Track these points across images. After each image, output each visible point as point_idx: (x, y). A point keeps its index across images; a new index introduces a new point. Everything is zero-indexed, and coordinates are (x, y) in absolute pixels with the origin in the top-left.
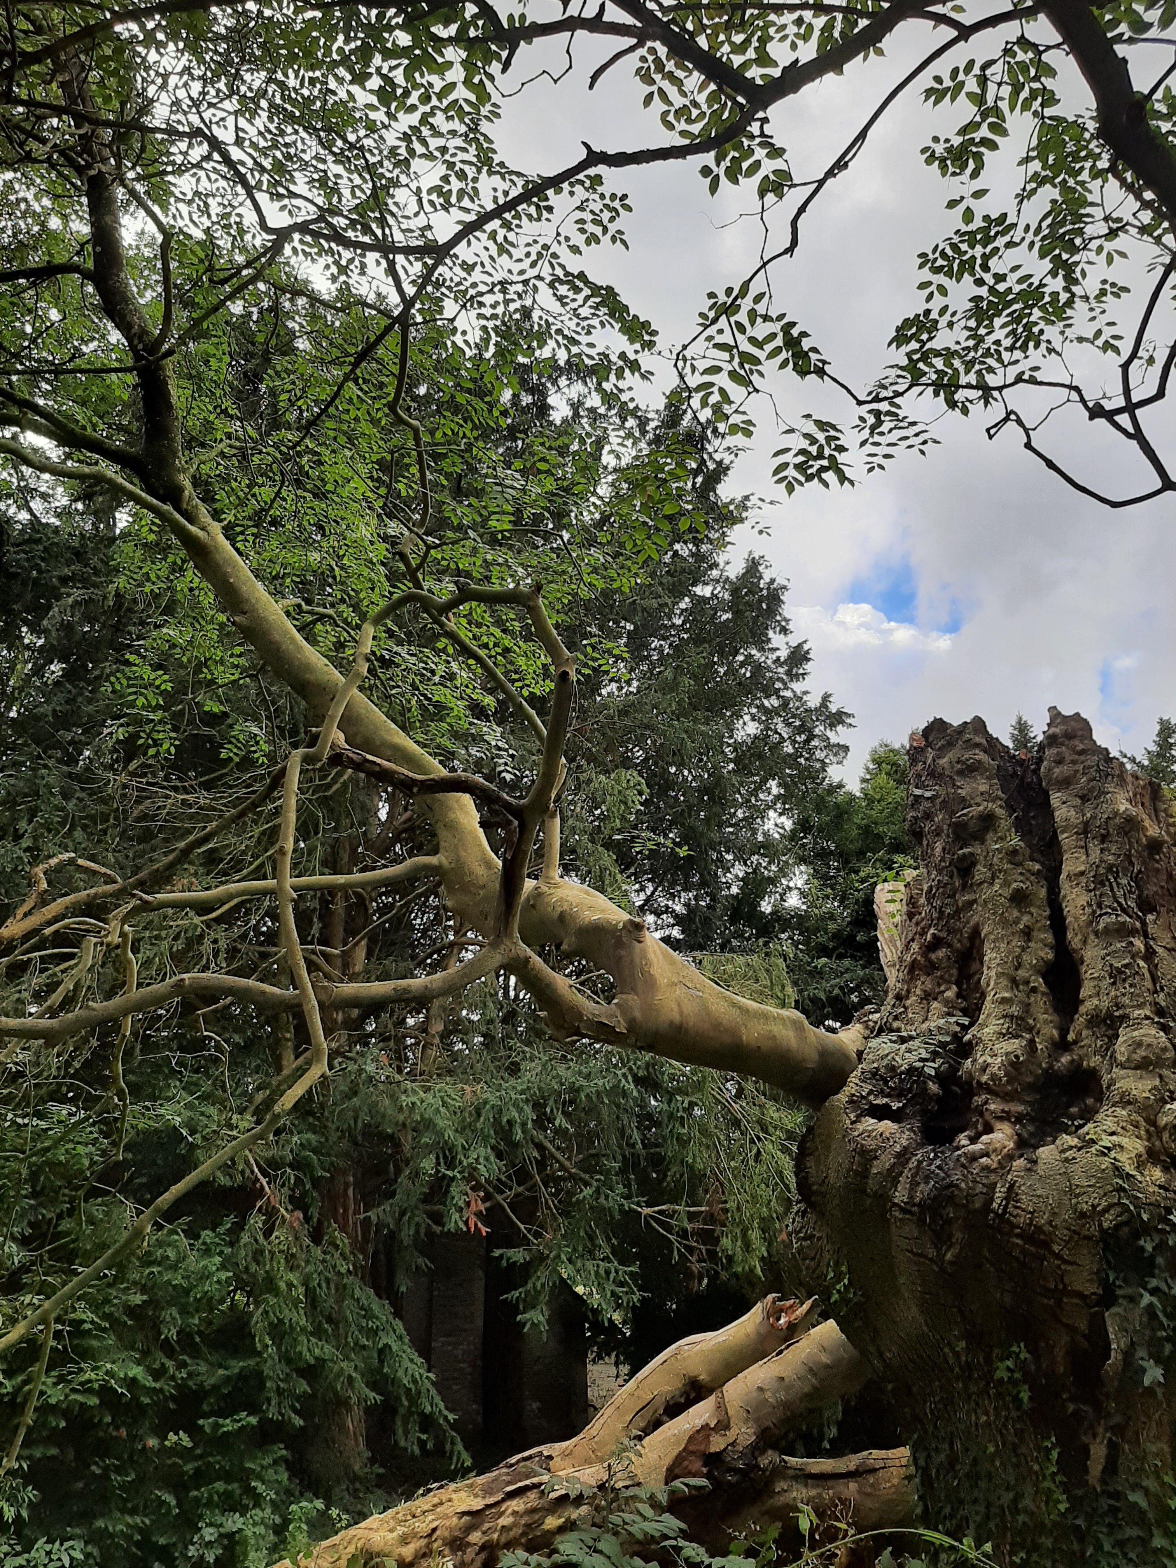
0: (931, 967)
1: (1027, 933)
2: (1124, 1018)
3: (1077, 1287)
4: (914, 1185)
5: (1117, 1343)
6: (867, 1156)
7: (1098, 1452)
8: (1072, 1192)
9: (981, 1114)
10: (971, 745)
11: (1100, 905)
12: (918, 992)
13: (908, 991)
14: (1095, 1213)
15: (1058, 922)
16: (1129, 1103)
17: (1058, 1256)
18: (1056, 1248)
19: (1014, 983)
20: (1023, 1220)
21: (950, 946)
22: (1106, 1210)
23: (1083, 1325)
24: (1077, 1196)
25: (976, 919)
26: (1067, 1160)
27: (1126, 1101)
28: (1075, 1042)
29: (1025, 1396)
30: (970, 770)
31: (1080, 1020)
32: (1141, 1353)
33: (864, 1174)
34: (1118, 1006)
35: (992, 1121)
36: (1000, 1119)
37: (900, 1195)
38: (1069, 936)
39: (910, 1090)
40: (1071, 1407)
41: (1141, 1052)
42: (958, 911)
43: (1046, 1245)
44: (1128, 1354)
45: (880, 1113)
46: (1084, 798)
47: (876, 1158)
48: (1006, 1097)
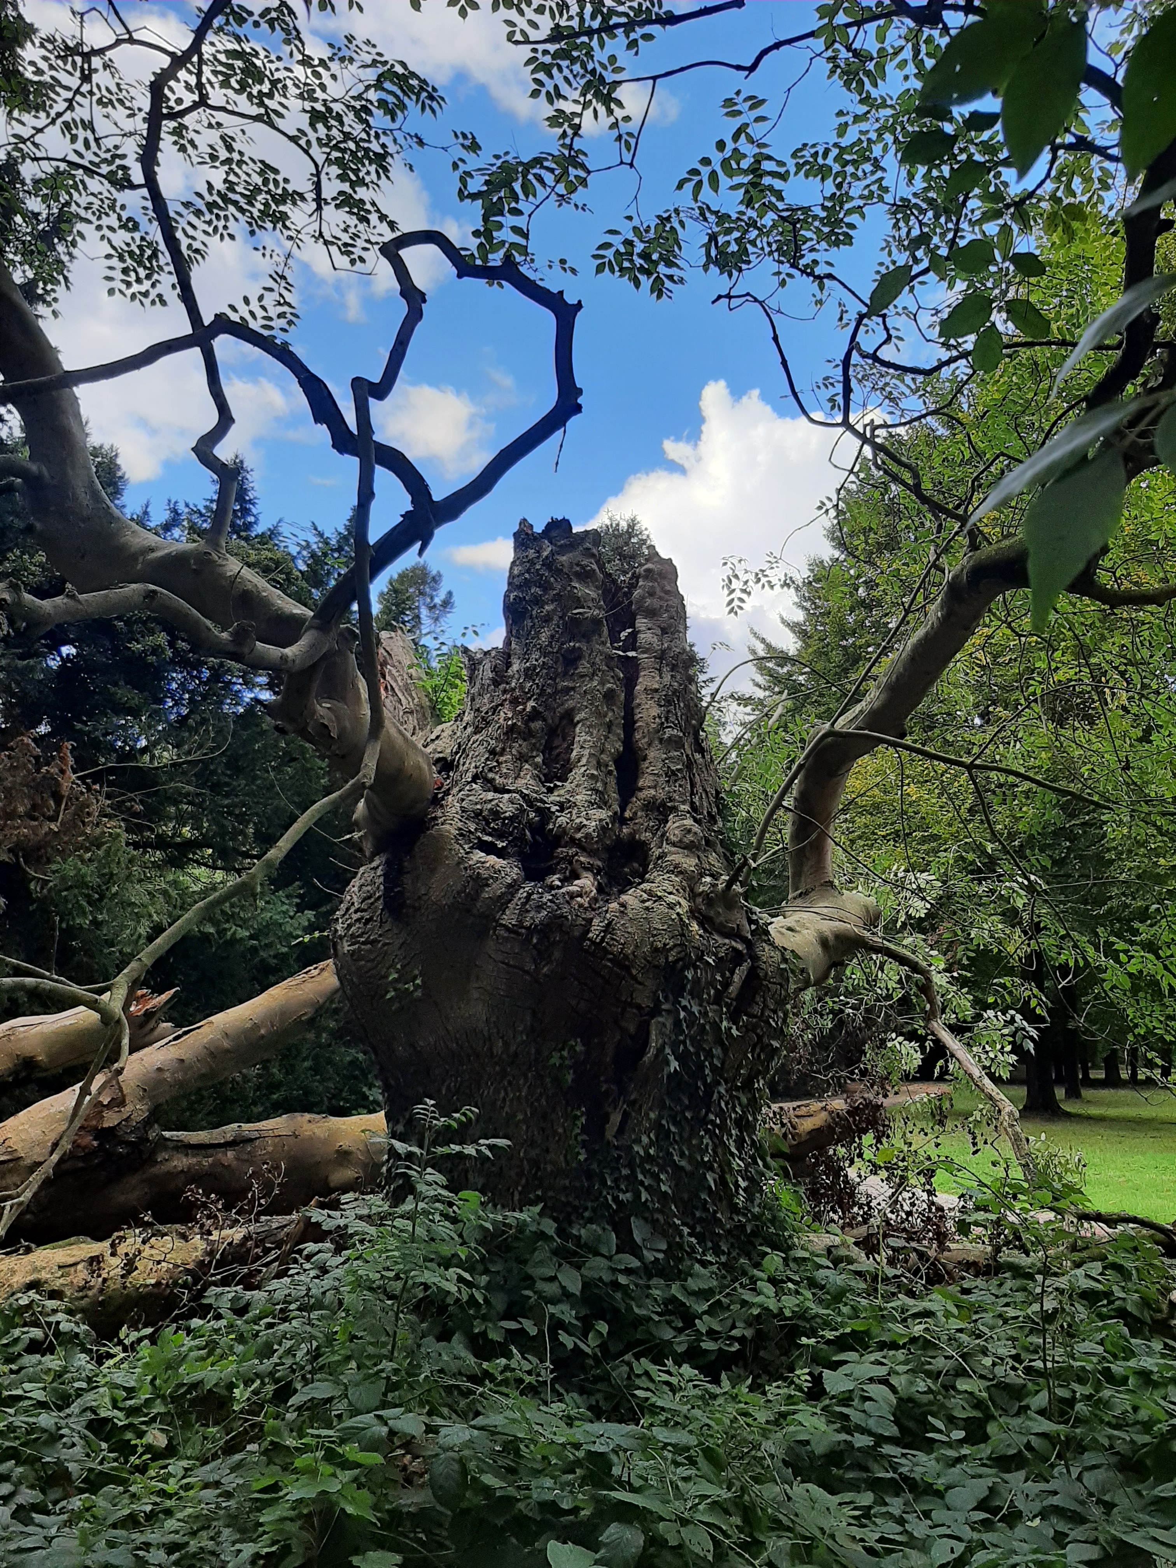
0: (528, 734)
1: (609, 726)
2: (674, 809)
3: (639, 1001)
4: (524, 911)
5: (655, 1041)
6: (479, 882)
7: (616, 1118)
8: (652, 933)
9: (571, 863)
10: (588, 553)
11: (667, 719)
12: (514, 752)
13: (503, 749)
14: (665, 950)
15: (629, 725)
16: (681, 873)
17: (634, 978)
18: (634, 972)
19: (599, 765)
20: (617, 949)
21: (544, 720)
22: (671, 949)
23: (632, 1029)
24: (654, 936)
25: (571, 704)
26: (647, 909)
27: (677, 870)
28: (631, 819)
29: (569, 1078)
30: (585, 576)
31: (636, 803)
32: (668, 1050)
33: (474, 897)
34: (671, 799)
35: (580, 871)
36: (586, 869)
37: (509, 918)
38: (637, 736)
39: (511, 834)
40: (604, 1087)
41: (690, 837)
42: (556, 692)
43: (627, 969)
44: (660, 1050)
45: (489, 848)
46: (664, 631)
47: (488, 885)
48: (591, 853)
